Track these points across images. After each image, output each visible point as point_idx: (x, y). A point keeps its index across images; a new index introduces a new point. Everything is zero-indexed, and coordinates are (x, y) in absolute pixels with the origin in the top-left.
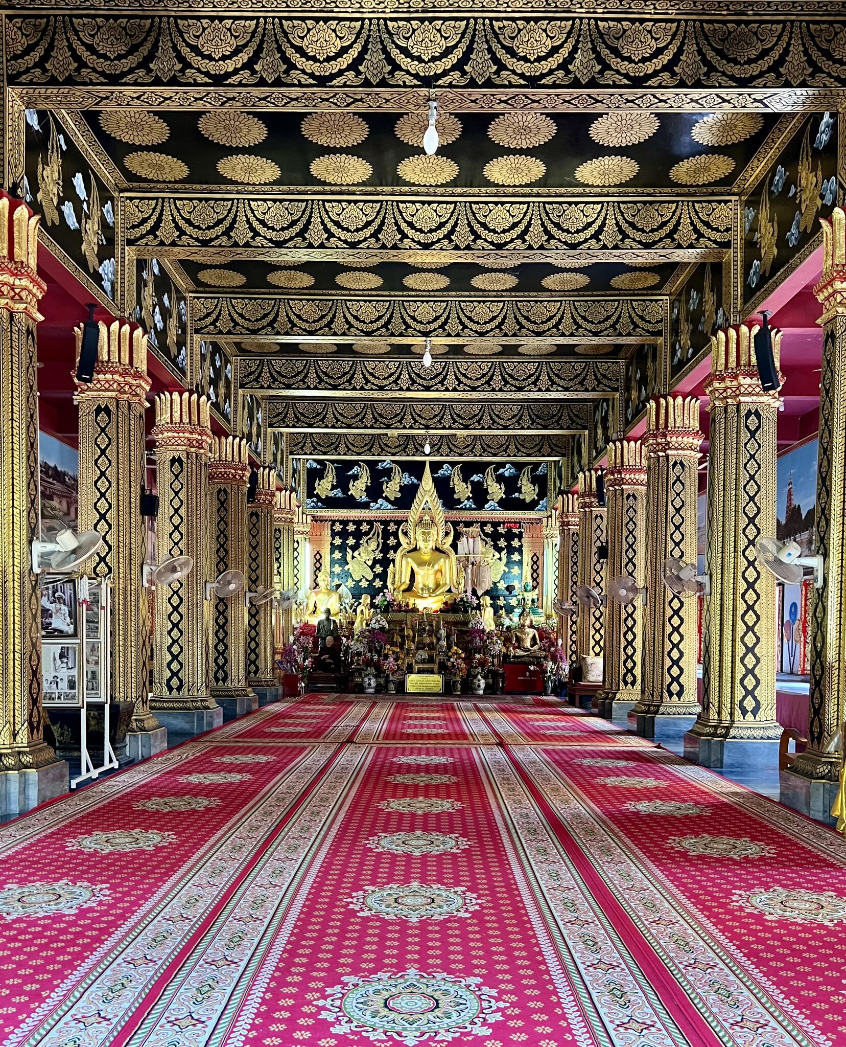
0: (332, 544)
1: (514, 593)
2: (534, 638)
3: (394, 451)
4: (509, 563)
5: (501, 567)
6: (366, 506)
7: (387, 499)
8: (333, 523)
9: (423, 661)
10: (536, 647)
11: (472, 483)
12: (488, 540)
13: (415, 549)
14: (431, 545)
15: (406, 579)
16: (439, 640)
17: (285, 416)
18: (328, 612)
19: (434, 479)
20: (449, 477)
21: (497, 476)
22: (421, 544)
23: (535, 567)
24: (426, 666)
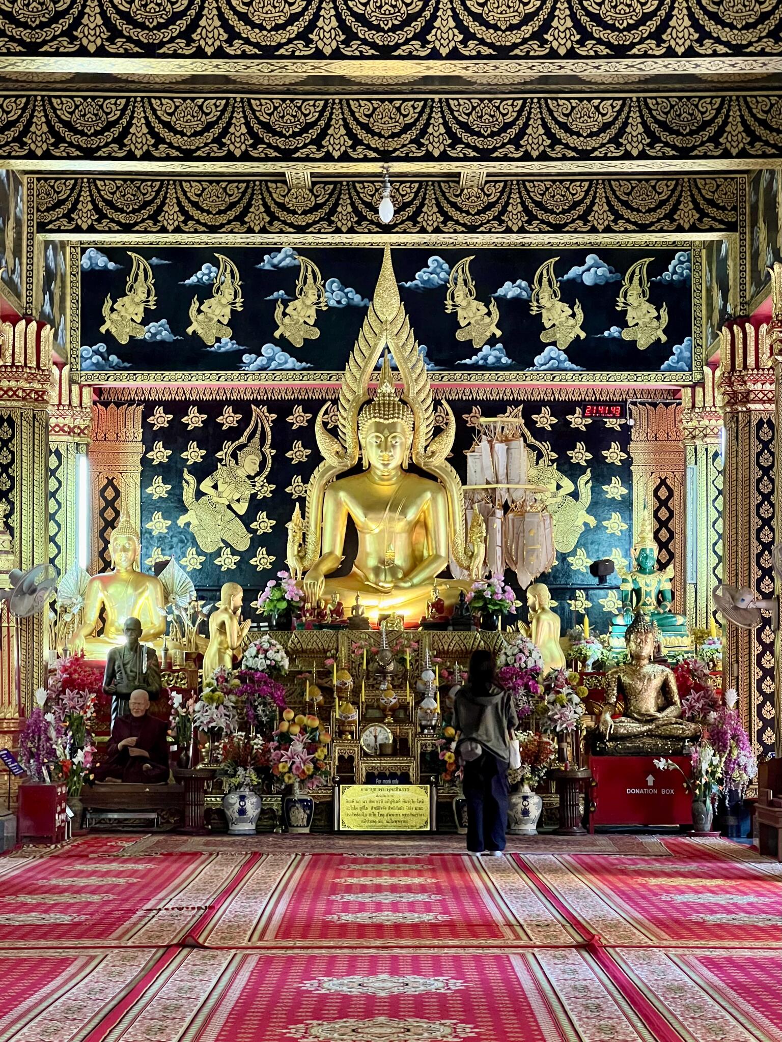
0: (145, 461)
1: (611, 580)
2: (664, 689)
3: (301, 221)
4: (598, 506)
5: (581, 517)
6: (231, 362)
7: (284, 344)
8: (149, 407)
9: (381, 751)
10: (671, 712)
11: (502, 302)
12: (545, 447)
13: (358, 469)
14: (399, 457)
15: (334, 543)
16: (420, 697)
17: (26, 131)
18: (135, 628)
19: (405, 294)
20: (443, 288)
21: (564, 286)
22: (373, 456)
23: (664, 514)
24: (388, 764)
